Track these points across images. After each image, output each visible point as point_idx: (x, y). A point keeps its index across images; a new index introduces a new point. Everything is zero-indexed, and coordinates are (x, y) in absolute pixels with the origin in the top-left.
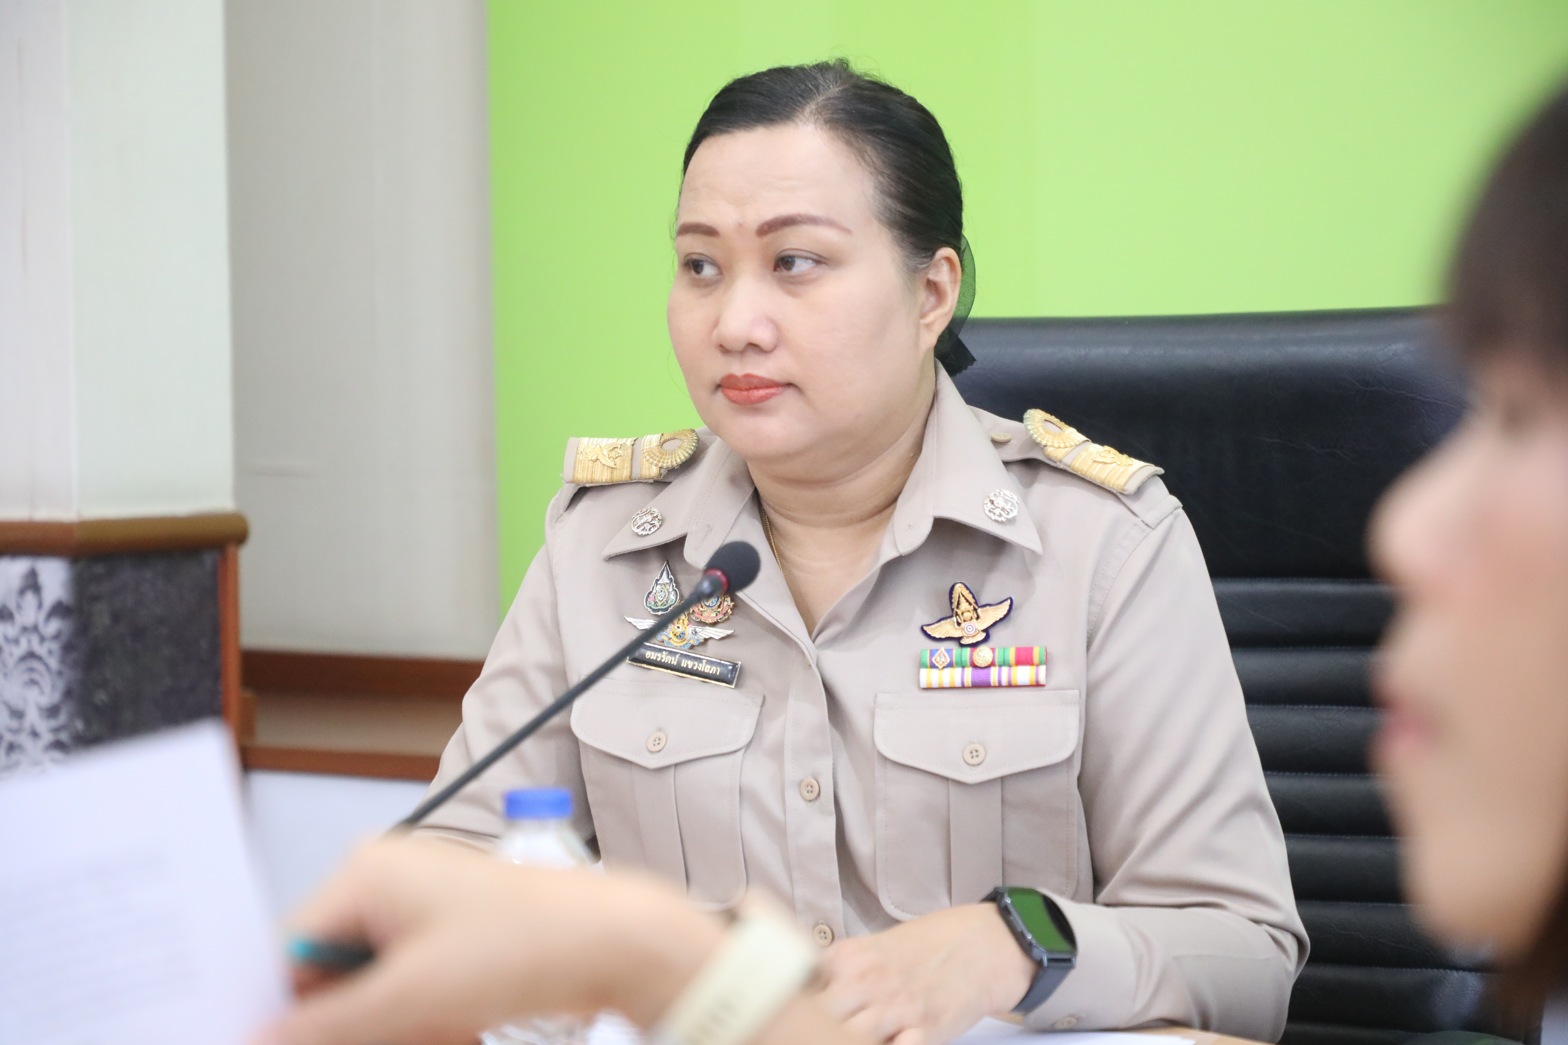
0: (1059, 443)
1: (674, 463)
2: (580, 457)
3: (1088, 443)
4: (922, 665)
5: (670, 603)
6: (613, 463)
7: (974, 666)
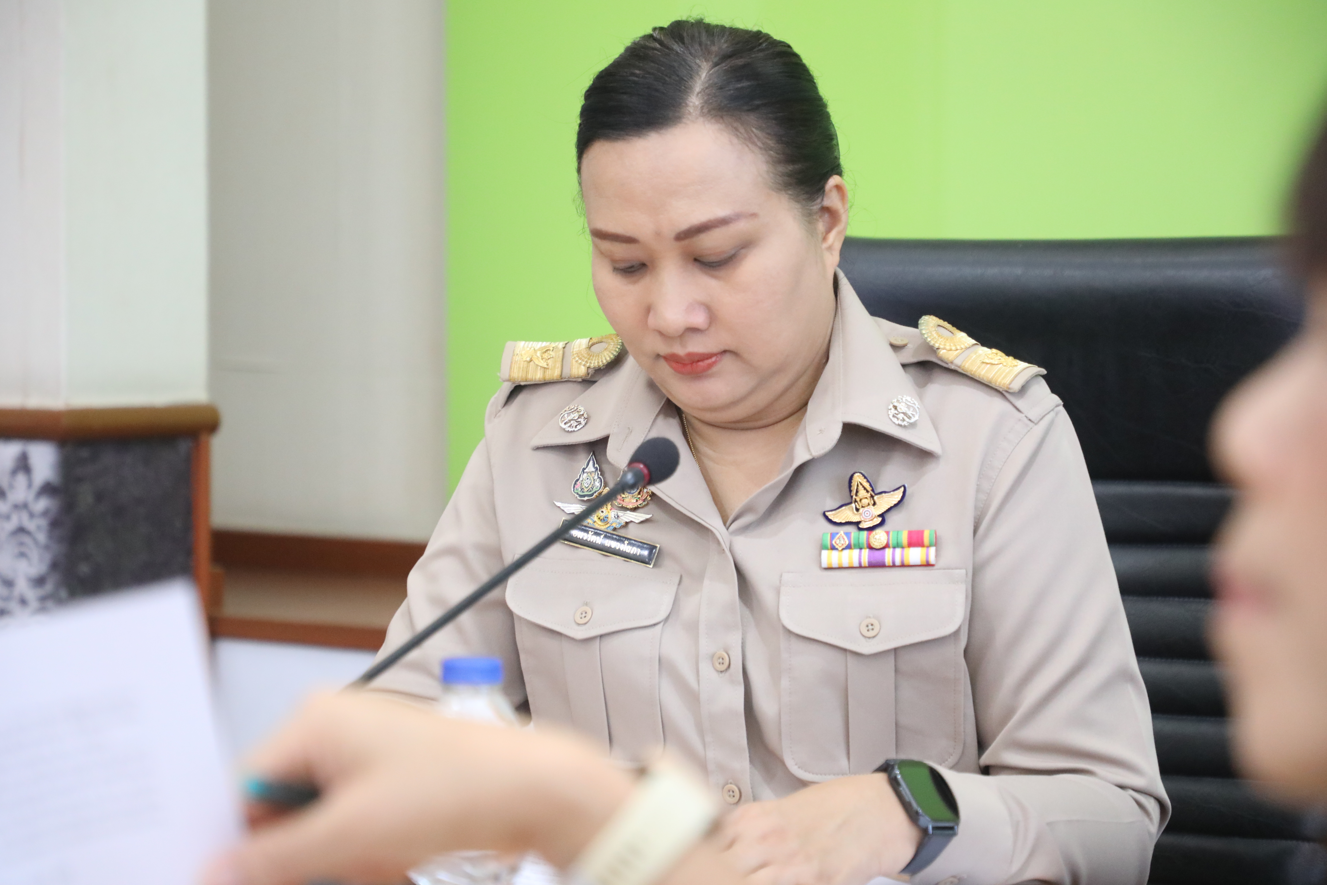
0: (950, 346)
1: (601, 363)
2: (517, 358)
3: (977, 346)
4: (823, 547)
5: (595, 489)
6: (545, 363)
7: (870, 548)
